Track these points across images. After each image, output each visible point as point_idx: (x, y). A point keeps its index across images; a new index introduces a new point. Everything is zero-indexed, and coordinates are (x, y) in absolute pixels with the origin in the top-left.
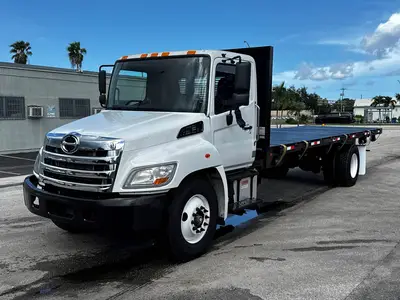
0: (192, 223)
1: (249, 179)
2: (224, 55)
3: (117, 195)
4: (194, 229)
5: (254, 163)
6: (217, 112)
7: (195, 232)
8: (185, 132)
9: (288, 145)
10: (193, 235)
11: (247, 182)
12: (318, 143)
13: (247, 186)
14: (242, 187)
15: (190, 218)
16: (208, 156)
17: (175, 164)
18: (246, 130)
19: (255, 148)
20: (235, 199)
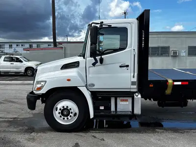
0: (60, 113)
1: (130, 99)
10: (61, 120)
11: (127, 100)
14: (120, 102)
16: (69, 80)
17: (46, 82)
18: (120, 67)
19: (135, 80)
20: (113, 109)
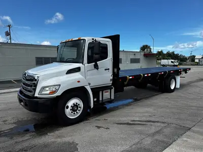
0: (71, 110)
1: (109, 91)
2: (93, 39)
3: (36, 98)
4: (72, 112)
5: (112, 84)
6: (88, 63)
7: (73, 114)
8: (70, 72)
9: (130, 76)
10: (72, 115)
11: (108, 92)
12: (150, 75)
13: (108, 93)
14: (104, 94)
15: (70, 108)
16: (79, 82)
17: (60, 85)
18: (105, 70)
19: (112, 78)
20: (101, 99)
